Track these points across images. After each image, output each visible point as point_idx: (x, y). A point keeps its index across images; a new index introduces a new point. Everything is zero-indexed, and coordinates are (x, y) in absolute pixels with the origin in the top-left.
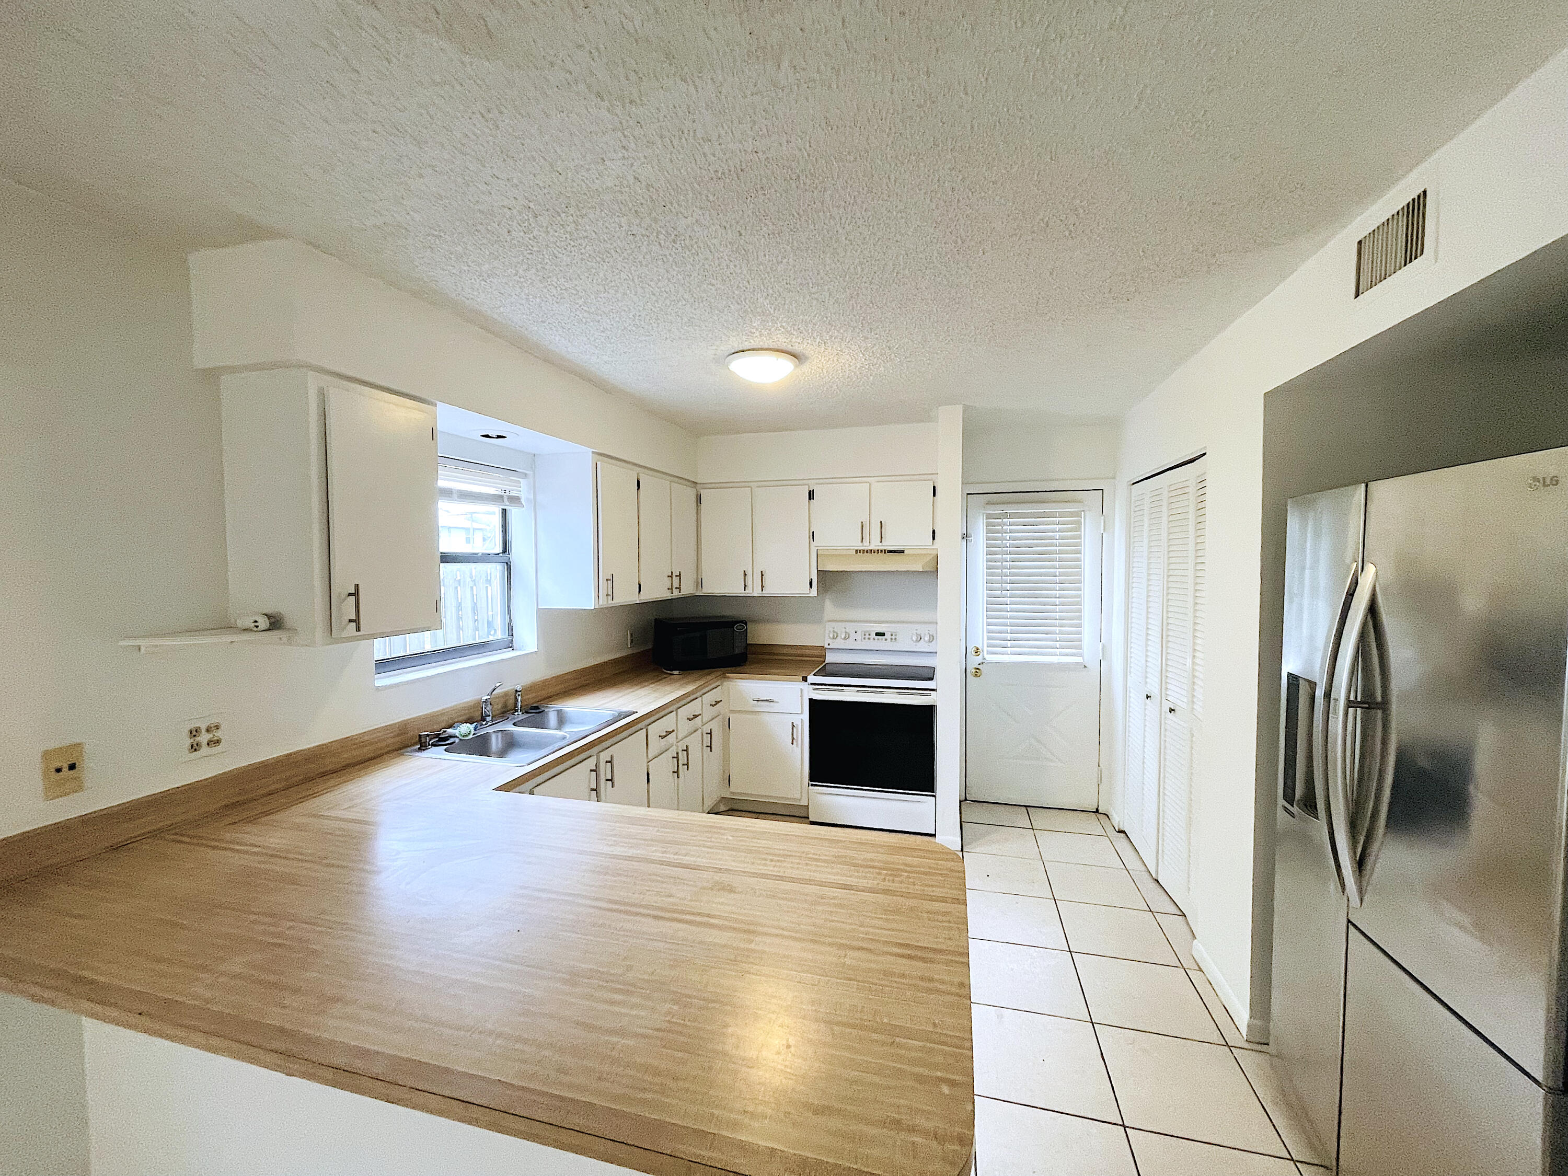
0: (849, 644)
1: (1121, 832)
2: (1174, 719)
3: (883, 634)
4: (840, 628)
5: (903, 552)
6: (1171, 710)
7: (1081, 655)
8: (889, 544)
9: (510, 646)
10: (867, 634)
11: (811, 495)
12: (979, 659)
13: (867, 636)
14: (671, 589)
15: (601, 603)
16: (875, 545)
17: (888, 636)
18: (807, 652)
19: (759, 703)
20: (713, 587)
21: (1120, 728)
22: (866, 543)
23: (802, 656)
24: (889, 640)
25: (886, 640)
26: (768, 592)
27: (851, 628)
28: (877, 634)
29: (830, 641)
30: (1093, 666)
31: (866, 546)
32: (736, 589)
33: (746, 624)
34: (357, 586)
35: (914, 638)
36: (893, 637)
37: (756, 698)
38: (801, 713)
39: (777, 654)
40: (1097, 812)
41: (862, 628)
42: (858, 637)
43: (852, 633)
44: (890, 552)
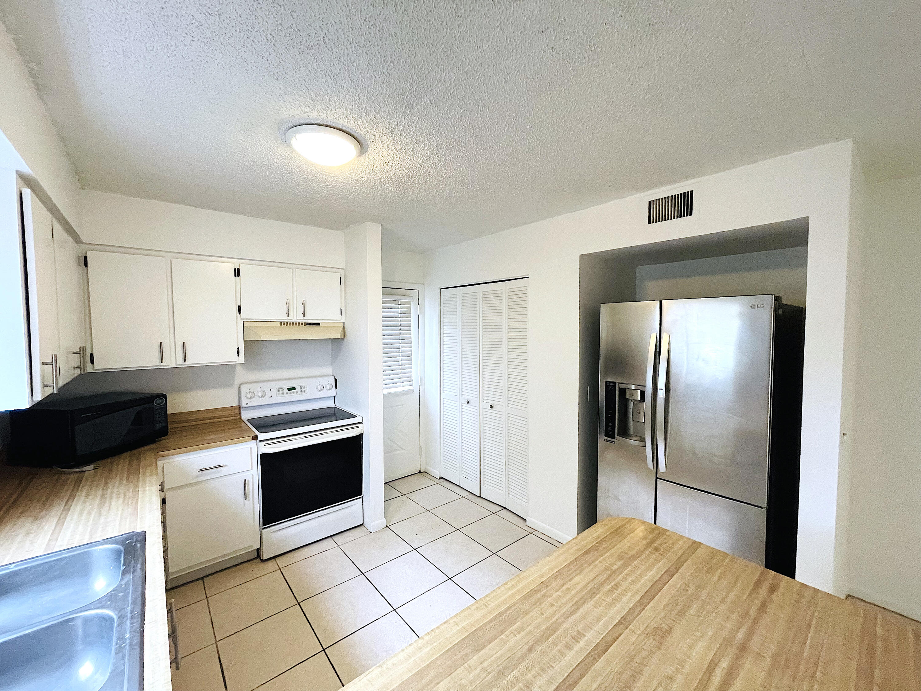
0: (267, 401)
1: (440, 478)
2: (492, 411)
3: (294, 389)
4: (257, 388)
5: (319, 324)
6: (491, 407)
7: (411, 385)
8: (309, 318)
10: (281, 390)
11: (237, 273)
13: (280, 391)
16: (297, 318)
17: (286, 390)
18: (221, 413)
19: (204, 472)
22: (290, 316)
23: (215, 418)
24: (299, 393)
25: (297, 392)
26: (191, 361)
27: (265, 387)
28: (289, 389)
29: (248, 401)
30: (416, 390)
31: (291, 319)
33: (165, 396)
35: (319, 388)
36: (303, 390)
37: (201, 468)
38: (252, 469)
39: (190, 421)
40: (420, 472)
41: (275, 386)
42: (273, 393)
43: (267, 391)
44: (310, 324)
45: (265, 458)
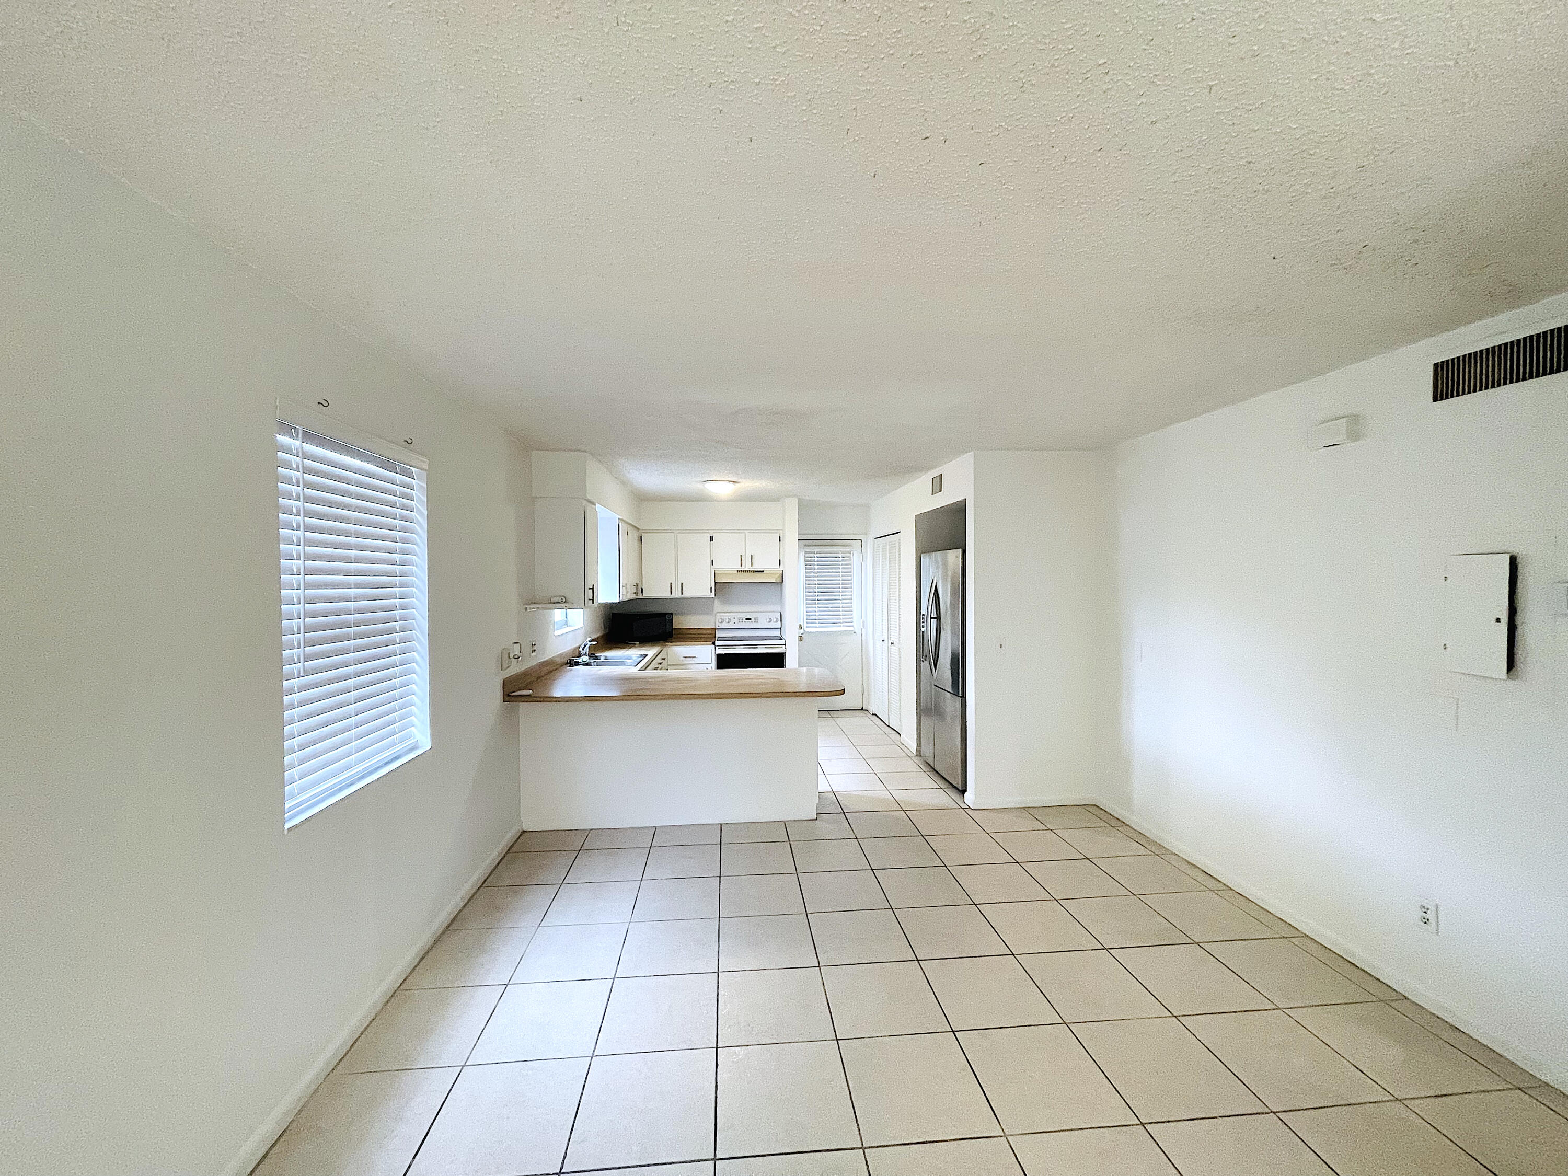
0: (731, 625)
1: (873, 714)
2: (895, 648)
3: (750, 619)
4: (726, 616)
5: (763, 571)
6: (892, 643)
7: (853, 626)
8: (756, 568)
9: (566, 624)
11: (711, 539)
12: (802, 631)
13: (741, 620)
14: (636, 593)
15: (621, 599)
16: (747, 567)
17: (744, 620)
18: (704, 632)
19: (687, 658)
20: (647, 594)
21: (872, 655)
22: (743, 567)
23: (701, 634)
24: (753, 623)
26: (686, 595)
27: (731, 616)
28: (747, 619)
29: (720, 625)
30: (859, 632)
31: (743, 568)
32: (666, 594)
33: (673, 615)
34: (593, 585)
35: (768, 621)
36: (756, 620)
37: (685, 656)
38: (712, 661)
40: (862, 709)
41: (740, 615)
42: (736, 621)
43: (732, 619)
44: (756, 572)
45: (719, 656)
